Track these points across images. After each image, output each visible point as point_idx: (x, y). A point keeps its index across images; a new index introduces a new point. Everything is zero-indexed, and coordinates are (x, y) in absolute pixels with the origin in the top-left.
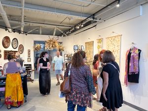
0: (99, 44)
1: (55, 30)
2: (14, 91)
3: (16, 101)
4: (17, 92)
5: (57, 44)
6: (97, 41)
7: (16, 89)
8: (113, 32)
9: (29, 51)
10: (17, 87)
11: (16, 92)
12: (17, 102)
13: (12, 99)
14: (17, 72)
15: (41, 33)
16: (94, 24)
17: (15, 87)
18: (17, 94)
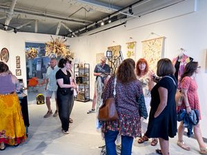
0: (130, 50)
1: (59, 26)
2: (9, 122)
3: (14, 137)
4: (14, 123)
5: (64, 49)
6: (127, 45)
7: (12, 119)
8: (152, 33)
9: (18, 59)
10: (14, 115)
11: (12, 124)
12: (16, 139)
13: (6, 134)
14: (12, 93)
15: (36, 30)
16: (123, 21)
17: (10, 116)
18: (15, 126)
